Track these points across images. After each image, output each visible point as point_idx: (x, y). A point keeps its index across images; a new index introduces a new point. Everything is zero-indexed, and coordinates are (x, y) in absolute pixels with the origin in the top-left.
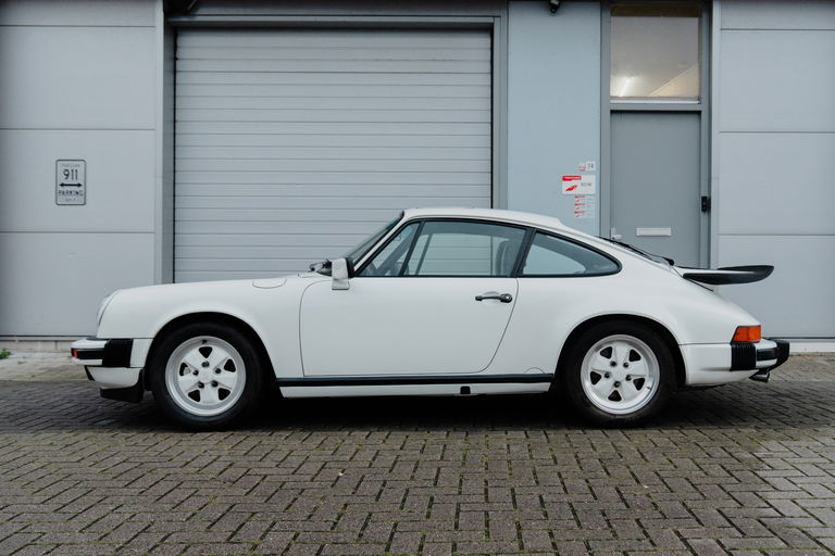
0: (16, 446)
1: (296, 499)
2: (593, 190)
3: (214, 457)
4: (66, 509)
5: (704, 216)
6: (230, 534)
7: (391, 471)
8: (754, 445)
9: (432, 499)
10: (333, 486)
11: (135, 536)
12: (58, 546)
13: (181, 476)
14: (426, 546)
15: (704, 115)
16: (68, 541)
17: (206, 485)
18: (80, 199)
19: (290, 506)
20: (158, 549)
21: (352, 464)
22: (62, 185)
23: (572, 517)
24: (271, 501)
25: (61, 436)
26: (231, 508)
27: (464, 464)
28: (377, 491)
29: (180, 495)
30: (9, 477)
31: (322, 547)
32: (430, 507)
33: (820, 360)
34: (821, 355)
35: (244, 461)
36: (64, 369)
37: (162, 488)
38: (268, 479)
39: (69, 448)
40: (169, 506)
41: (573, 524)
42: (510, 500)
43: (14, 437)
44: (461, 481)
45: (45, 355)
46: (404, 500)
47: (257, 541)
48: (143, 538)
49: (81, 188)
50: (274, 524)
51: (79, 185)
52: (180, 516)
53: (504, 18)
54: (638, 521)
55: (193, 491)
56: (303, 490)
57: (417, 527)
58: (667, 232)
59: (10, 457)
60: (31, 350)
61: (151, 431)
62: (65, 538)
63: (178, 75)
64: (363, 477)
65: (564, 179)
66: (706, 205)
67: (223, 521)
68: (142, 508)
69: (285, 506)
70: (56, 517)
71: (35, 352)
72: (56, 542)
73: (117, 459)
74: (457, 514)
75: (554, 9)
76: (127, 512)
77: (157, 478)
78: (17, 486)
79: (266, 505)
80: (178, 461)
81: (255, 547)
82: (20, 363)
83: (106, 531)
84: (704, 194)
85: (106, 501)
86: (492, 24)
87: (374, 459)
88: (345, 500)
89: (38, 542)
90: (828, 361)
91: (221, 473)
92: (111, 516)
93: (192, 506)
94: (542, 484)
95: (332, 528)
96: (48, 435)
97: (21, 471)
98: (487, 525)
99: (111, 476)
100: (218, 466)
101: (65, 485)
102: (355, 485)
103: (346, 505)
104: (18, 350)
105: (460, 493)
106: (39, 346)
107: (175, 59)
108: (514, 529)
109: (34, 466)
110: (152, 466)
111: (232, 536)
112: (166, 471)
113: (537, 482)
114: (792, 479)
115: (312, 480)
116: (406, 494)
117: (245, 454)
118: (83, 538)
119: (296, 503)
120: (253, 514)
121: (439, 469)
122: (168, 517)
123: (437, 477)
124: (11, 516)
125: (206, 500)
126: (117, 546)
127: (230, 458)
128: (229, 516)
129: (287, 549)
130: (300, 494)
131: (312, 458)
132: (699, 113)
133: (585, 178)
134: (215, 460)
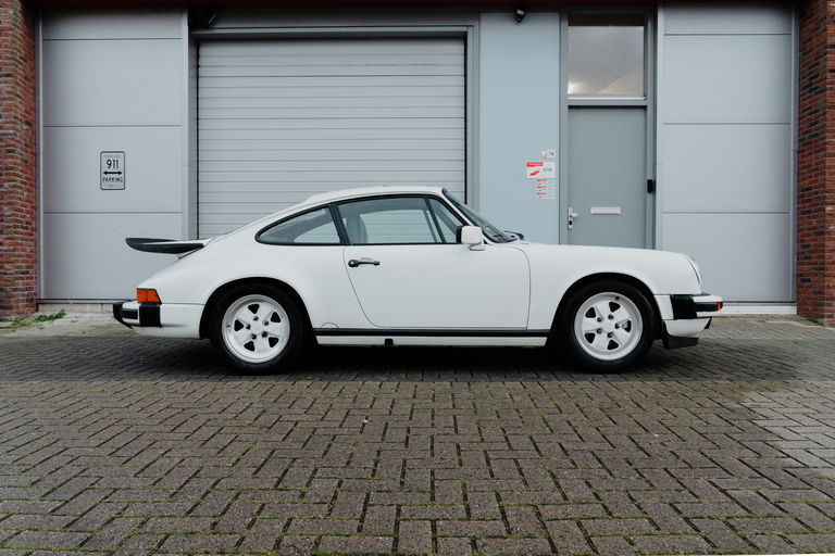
0: (72, 392)
1: (330, 445)
2: (553, 174)
3: (247, 404)
4: (119, 453)
5: (649, 196)
6: (276, 480)
7: (411, 418)
8: (736, 396)
9: (458, 446)
10: (361, 432)
11: (186, 482)
12: (115, 490)
13: (220, 421)
14: (470, 495)
15: (650, 110)
16: (124, 486)
17: (244, 430)
18: (120, 185)
19: (326, 452)
20: (210, 495)
21: (373, 411)
22: (106, 173)
23: (600, 465)
24: (307, 446)
25: (110, 384)
26: (272, 453)
27: (476, 412)
28: (403, 438)
29: (222, 440)
30: (68, 421)
31: (368, 495)
32: (459, 454)
33: (752, 321)
34: (752, 316)
35: (274, 408)
36: (109, 327)
37: (206, 433)
38: (299, 424)
39: (119, 395)
40: (213, 452)
41: (604, 473)
42: (533, 448)
43: (70, 384)
44: (479, 429)
45: (93, 315)
46: (432, 447)
47: (304, 489)
48: (194, 483)
49: (122, 175)
50: (316, 470)
51: (120, 173)
52: (226, 462)
53: (476, 27)
54: (666, 470)
55: (233, 436)
56: (335, 437)
57: (454, 475)
58: (617, 210)
59: (67, 403)
60: (81, 312)
61: (188, 379)
62: (120, 482)
63: (200, 79)
64: (387, 424)
65: (529, 166)
66: (651, 187)
67: (266, 466)
68: (189, 453)
69: (323, 452)
70: (111, 460)
71: (85, 312)
72: (113, 486)
73: (162, 405)
74: (488, 462)
75: (519, 19)
76: (176, 456)
77: (199, 423)
78: (74, 429)
79: (303, 451)
80: (216, 407)
81: (303, 495)
82: (73, 322)
83: (159, 476)
84: (650, 177)
85: (156, 445)
86: (466, 33)
87: (392, 407)
88: (377, 447)
89: (96, 486)
90: (759, 321)
91: (256, 419)
92: (162, 461)
93: (235, 451)
94: (557, 432)
95: (373, 476)
96: (98, 383)
97: (78, 415)
98: (521, 474)
99: (158, 421)
100: (253, 413)
101: (117, 429)
102: (382, 432)
103: (379, 452)
104: (71, 311)
105: (482, 440)
106: (88, 308)
107: (198, 66)
108: (549, 478)
109: (89, 411)
110: (194, 412)
111: (278, 483)
112: (206, 417)
113: (551, 430)
114: (793, 429)
115: (341, 426)
116: (432, 441)
117: (275, 402)
118: (138, 483)
119: (331, 449)
120: (294, 460)
121: (455, 417)
122: (214, 462)
123: (455, 423)
124: (70, 459)
125: (247, 445)
126: (171, 492)
127: (261, 406)
128: (272, 462)
129: (335, 497)
130: (333, 440)
131: (335, 405)
132: (644, 108)
133: (547, 165)
134: (248, 407)
